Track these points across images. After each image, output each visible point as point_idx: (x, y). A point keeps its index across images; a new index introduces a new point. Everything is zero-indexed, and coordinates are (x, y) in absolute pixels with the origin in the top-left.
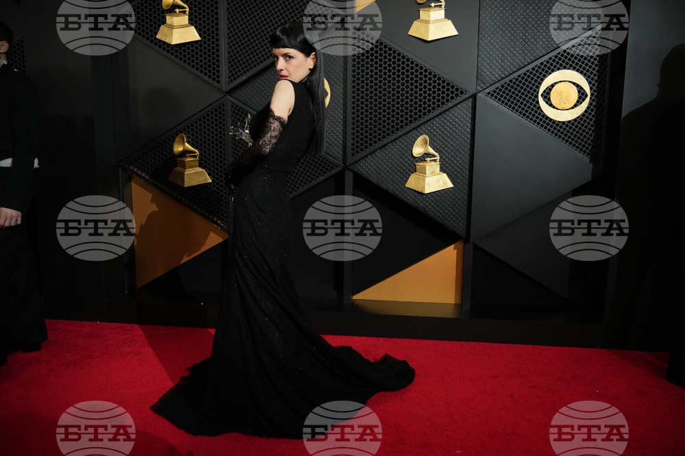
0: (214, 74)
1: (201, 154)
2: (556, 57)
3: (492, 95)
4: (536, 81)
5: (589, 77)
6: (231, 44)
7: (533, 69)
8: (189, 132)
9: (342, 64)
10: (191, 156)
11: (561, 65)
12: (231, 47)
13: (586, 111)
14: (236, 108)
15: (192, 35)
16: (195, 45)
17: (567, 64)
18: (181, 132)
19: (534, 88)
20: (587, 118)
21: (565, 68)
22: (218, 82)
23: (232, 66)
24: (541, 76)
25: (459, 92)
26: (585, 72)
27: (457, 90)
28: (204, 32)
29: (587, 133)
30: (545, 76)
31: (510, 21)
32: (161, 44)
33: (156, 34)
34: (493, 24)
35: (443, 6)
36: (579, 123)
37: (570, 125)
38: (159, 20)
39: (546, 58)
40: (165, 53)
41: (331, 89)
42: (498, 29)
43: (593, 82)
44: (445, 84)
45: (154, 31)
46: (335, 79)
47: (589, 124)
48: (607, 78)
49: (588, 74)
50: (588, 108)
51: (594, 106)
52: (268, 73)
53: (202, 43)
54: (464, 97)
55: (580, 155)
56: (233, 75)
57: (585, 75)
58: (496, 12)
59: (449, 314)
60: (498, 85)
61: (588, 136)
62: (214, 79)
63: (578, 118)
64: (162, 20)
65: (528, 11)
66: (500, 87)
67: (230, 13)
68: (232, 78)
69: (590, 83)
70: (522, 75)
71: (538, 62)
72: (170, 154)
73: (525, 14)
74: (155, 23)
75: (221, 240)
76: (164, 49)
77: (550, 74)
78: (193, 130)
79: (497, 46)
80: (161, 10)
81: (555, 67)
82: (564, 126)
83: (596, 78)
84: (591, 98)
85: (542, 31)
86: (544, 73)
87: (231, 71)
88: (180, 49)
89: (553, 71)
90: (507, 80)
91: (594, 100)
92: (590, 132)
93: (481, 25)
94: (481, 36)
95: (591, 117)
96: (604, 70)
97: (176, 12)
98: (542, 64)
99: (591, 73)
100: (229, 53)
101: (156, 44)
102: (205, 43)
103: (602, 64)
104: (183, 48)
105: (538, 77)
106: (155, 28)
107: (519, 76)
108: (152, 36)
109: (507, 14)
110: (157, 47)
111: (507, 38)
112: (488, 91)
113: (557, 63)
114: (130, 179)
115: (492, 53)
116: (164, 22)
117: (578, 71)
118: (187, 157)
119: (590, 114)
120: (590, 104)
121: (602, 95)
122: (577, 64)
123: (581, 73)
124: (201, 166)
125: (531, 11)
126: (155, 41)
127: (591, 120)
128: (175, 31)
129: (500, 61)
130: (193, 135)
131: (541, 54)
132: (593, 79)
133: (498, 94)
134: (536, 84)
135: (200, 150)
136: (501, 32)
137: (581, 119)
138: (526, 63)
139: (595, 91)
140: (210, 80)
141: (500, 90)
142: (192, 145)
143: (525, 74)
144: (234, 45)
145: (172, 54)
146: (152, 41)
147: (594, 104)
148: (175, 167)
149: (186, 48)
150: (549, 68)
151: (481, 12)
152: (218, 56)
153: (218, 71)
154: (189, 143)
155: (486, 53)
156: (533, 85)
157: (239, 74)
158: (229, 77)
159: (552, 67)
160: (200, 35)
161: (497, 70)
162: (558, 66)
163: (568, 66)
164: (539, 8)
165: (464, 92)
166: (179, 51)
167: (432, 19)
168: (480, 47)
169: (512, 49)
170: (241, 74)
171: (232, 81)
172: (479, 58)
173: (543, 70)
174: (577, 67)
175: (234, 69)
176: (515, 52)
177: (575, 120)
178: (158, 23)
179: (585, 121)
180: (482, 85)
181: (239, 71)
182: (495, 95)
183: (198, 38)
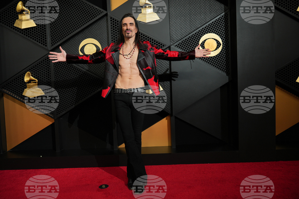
0: (44, 42)
1: (38, 81)
2: (205, 28)
3: (178, 46)
4: (197, 39)
5: (221, 36)
6: (52, 28)
7: (196, 33)
8: (32, 71)
9: (107, 35)
10: (33, 83)
11: (208, 31)
12: (51, 29)
13: (221, 52)
15: (32, 24)
16: (34, 29)
17: (211, 30)
18: (28, 71)
19: (197, 42)
20: (222, 54)
21: (210, 32)
22: (46, 46)
23: (53, 38)
24: (199, 37)
25: (162, 46)
26: (219, 34)
27: (161, 44)
29: (223, 61)
30: (201, 37)
31: (183, 12)
32: (17, 29)
33: (14, 24)
34: (175, 14)
35: (152, 7)
36: (218, 57)
37: (214, 58)
38: (15, 17)
39: (201, 28)
40: (19, 33)
41: (102, 47)
42: (178, 16)
43: (223, 38)
44: (155, 42)
45: (13, 22)
46: (104, 42)
47: (223, 57)
48: (229, 36)
49: (221, 34)
50: (222, 50)
51: (225, 49)
52: (71, 41)
53: (37, 28)
55: (220, 72)
56: (53, 42)
57: (219, 35)
58: (176, 9)
59: (166, 151)
60: (180, 41)
61: (223, 63)
62: (44, 45)
63: (218, 54)
64: (16, 17)
65: (191, 8)
66: (181, 43)
68: (53, 44)
69: (222, 39)
70: (191, 37)
71: (197, 30)
72: (23, 82)
73: (190, 9)
74: (13, 19)
75: (51, 123)
76: (18, 31)
77: (203, 35)
78: (34, 70)
79: (178, 24)
80: (16, 12)
81: (205, 32)
82: (212, 59)
83: (224, 36)
84: (223, 45)
85: (198, 16)
86: (200, 35)
87: (52, 41)
88: (26, 31)
89: (205, 34)
90: (184, 39)
91: (224, 46)
92: (224, 61)
93: (170, 15)
94: (170, 20)
95: (223, 54)
96: (227, 32)
97: (23, 13)
98: (199, 31)
99: (222, 34)
100: (51, 32)
101: (14, 29)
102: (39, 27)
103: (226, 30)
104: (28, 30)
105: (198, 37)
106: (13, 21)
107: (190, 37)
108: (11, 25)
109: (182, 10)
110: (14, 30)
111: (182, 20)
112: (176, 44)
113: (206, 30)
114: (3, 96)
115: (176, 27)
116: (18, 18)
117: (216, 33)
118: (31, 83)
119: (223, 53)
120: (223, 48)
121: (228, 44)
122: (215, 30)
123: (217, 34)
125: (192, 8)
126: (13, 27)
127: (224, 55)
128: (24, 23)
129: (180, 31)
130: (34, 72)
131: (199, 27)
132: (223, 37)
133: (180, 46)
134: (198, 40)
135: (38, 79)
136: (180, 18)
137: (219, 55)
138: (192, 31)
139: (224, 42)
140: (42, 45)
141: (181, 44)
143: (192, 36)
144: (53, 28)
145: (22, 33)
146: (12, 28)
147: (224, 48)
148: (25, 89)
149: (29, 30)
150: (203, 33)
151: (170, 9)
152: (45, 33)
153: (46, 41)
154: (32, 76)
155: (173, 27)
156: (196, 41)
158: (52, 43)
159: (204, 32)
161: (179, 35)
162: (207, 32)
163: (211, 32)
164: (196, 6)
165: (165, 46)
166: (26, 32)
167: (147, 13)
168: (170, 25)
169: (185, 25)
170: (57, 42)
171: (53, 45)
172: (171, 30)
173: (200, 34)
174: (215, 32)
175: (54, 40)
176: (187, 26)
177: (217, 56)
178: (14, 19)
179: (221, 56)
180: (173, 42)
181: (56, 40)
182: (179, 46)
183: (35, 25)
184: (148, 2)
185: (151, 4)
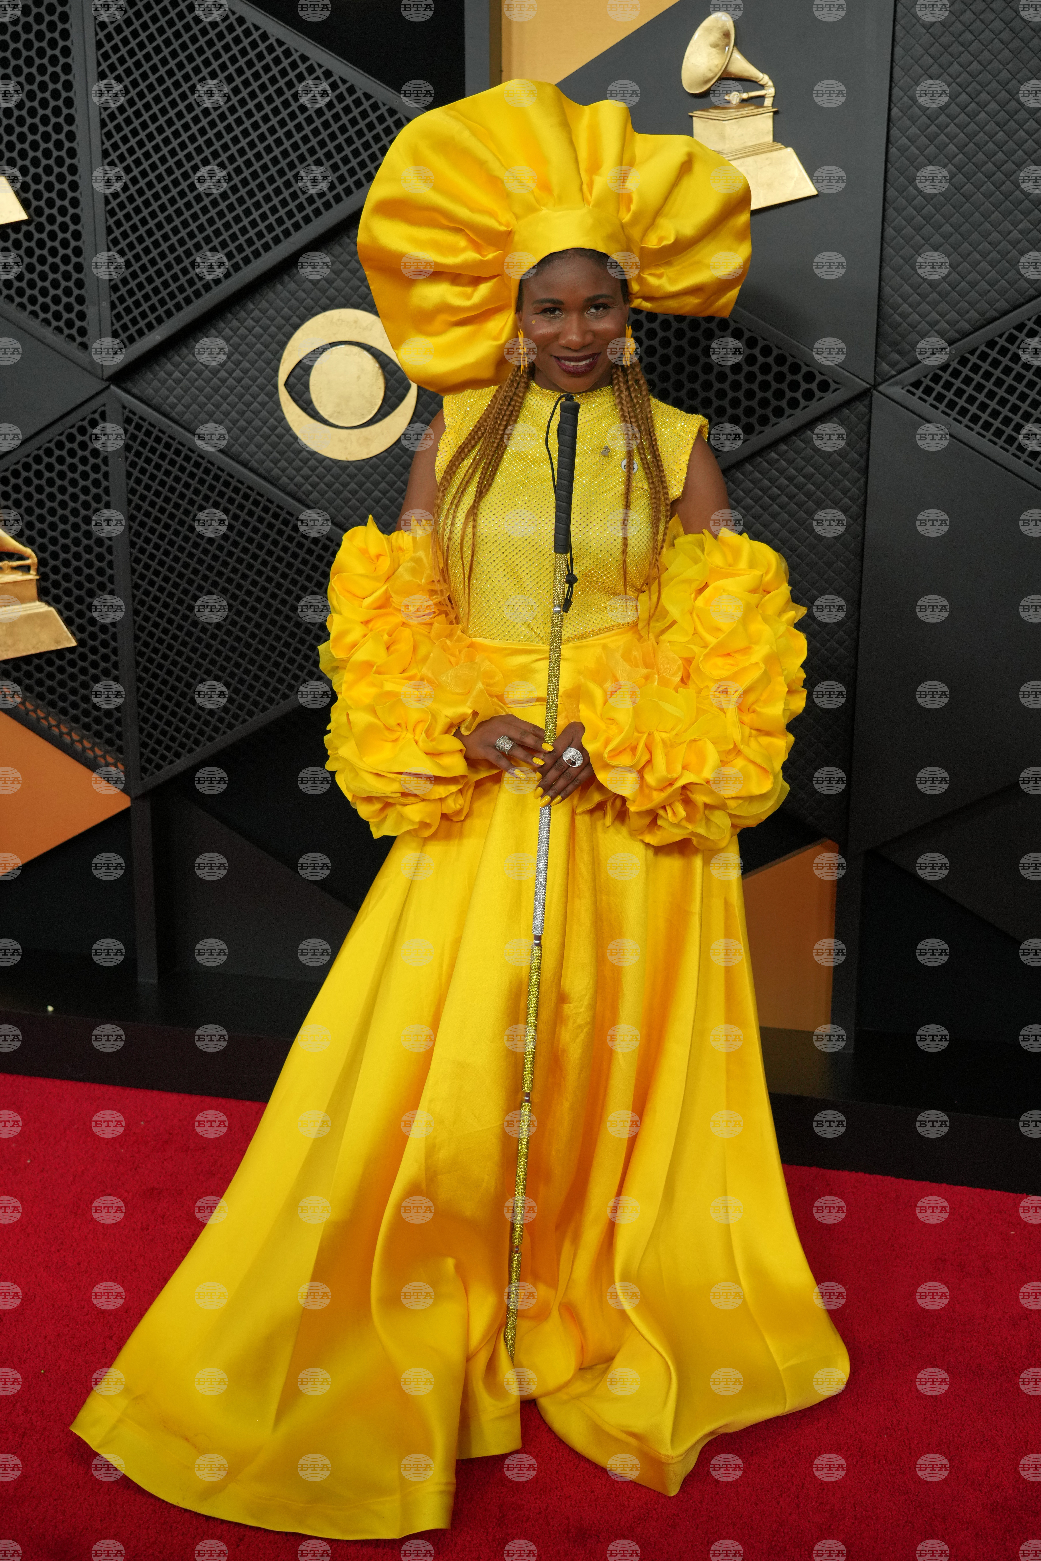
0: (70, 324)
1: (42, 562)
3: (928, 391)
6: (117, 233)
10: (13, 569)
12: (115, 242)
14: (138, 427)
16: (13, 236)
22: (83, 347)
23: (122, 299)
25: (814, 386)
27: (809, 377)
28: (38, 195)
35: (768, 102)
44: (770, 360)
53: (32, 228)
54: (831, 399)
56: (125, 328)
62: (71, 338)
66: (954, 364)
67: (109, 136)
68: (123, 337)
87: (118, 317)
90: (979, 340)
102: (40, 228)
112: (914, 374)
124: (43, 594)
133: (948, 386)
135: (40, 549)
140: (61, 342)
141: (956, 373)
142: (18, 536)
144: (125, 235)
153: (82, 316)
157: (142, 324)
158: (115, 333)
160: (25, 204)
165: (833, 386)
167: (730, 146)
170: (150, 326)
171: (122, 344)
175: (128, 311)
180: (895, 356)
181: (143, 315)
182: (938, 388)
183: (21, 215)
184: (741, 65)
185: (764, 79)
